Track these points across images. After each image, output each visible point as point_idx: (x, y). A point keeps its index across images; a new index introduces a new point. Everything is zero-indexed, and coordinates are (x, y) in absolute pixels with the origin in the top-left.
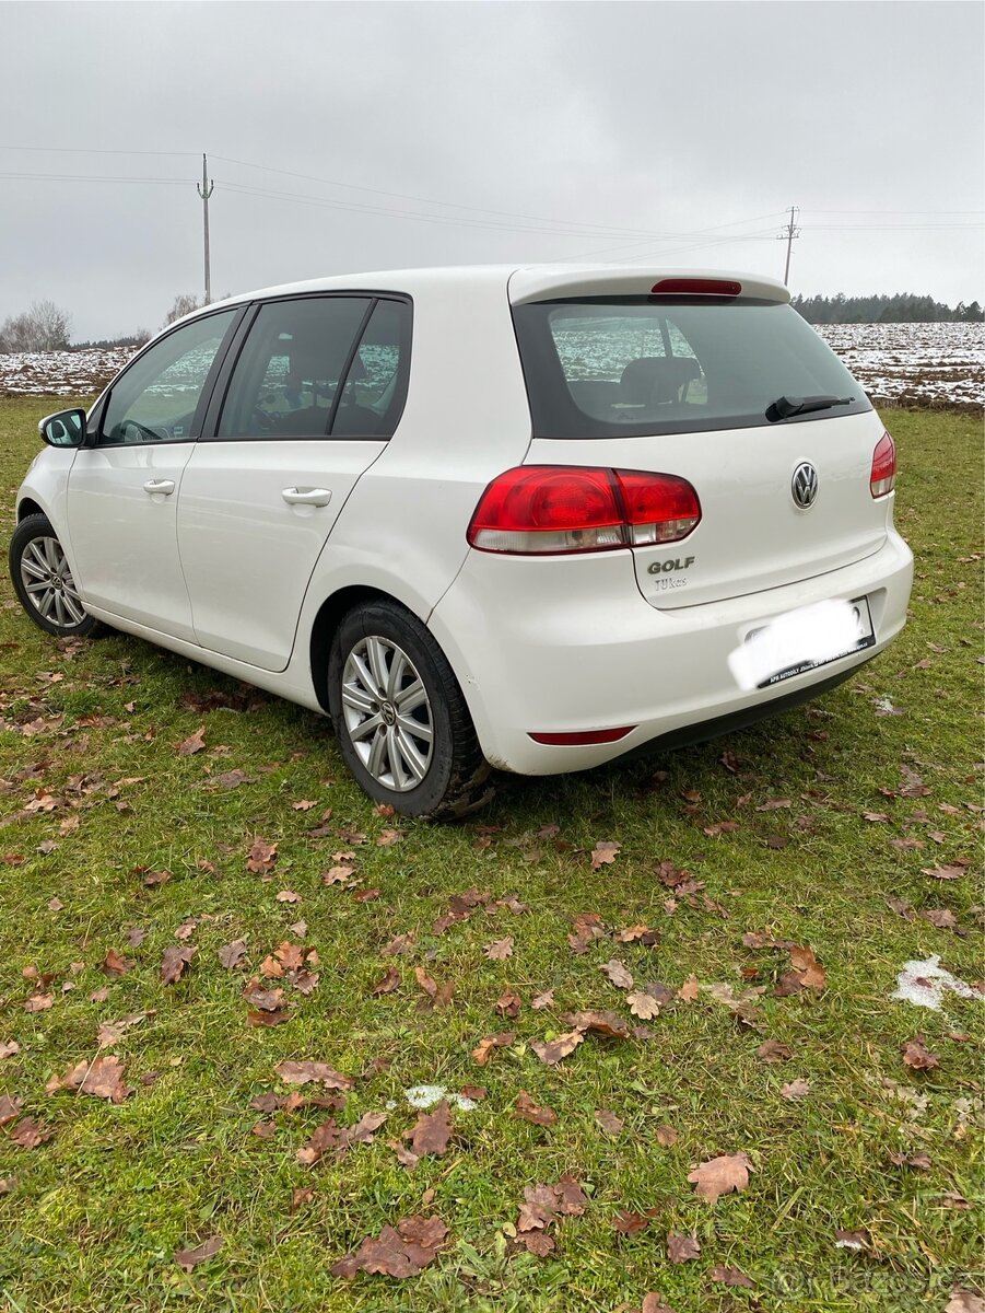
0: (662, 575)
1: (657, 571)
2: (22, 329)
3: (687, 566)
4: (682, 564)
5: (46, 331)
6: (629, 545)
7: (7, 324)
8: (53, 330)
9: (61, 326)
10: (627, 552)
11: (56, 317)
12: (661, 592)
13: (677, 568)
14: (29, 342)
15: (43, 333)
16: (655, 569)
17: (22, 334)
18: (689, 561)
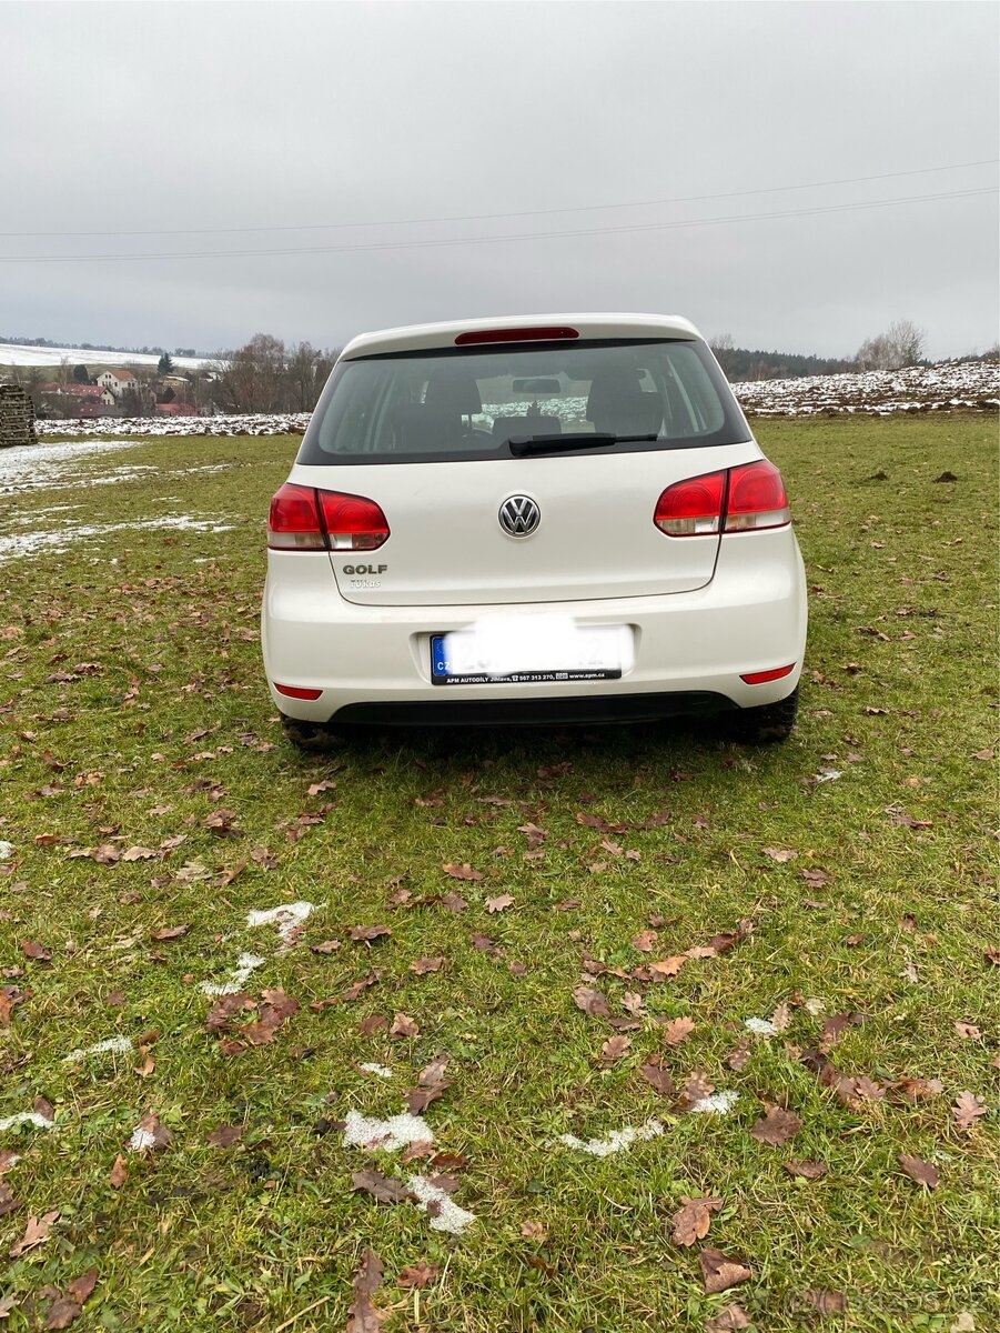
0: (356, 576)
1: (352, 572)
2: (877, 349)
3: (380, 572)
4: (375, 569)
5: (900, 349)
6: (328, 548)
7: (865, 345)
8: (907, 348)
9: (915, 344)
10: (326, 554)
11: (911, 335)
12: (355, 590)
13: (370, 572)
14: (882, 362)
15: (896, 352)
16: (349, 570)
17: (877, 353)
18: (382, 569)
